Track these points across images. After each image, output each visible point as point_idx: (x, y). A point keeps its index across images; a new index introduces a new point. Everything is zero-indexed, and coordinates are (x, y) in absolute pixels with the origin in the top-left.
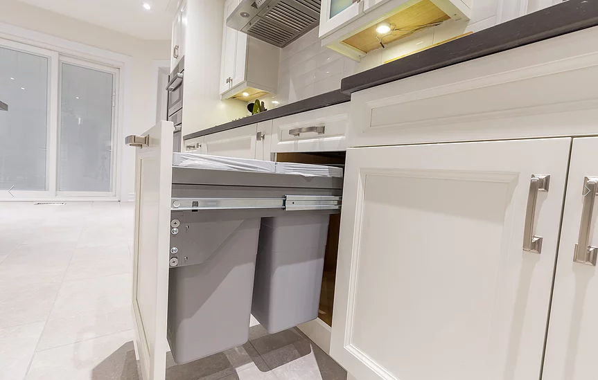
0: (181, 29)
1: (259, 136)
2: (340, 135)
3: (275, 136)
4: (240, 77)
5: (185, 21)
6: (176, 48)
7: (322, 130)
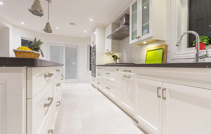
0: (94, 35)
1: (117, 70)
2: (134, 73)
3: (120, 70)
4: (110, 50)
5: (95, 33)
6: (93, 42)
7: (130, 71)
